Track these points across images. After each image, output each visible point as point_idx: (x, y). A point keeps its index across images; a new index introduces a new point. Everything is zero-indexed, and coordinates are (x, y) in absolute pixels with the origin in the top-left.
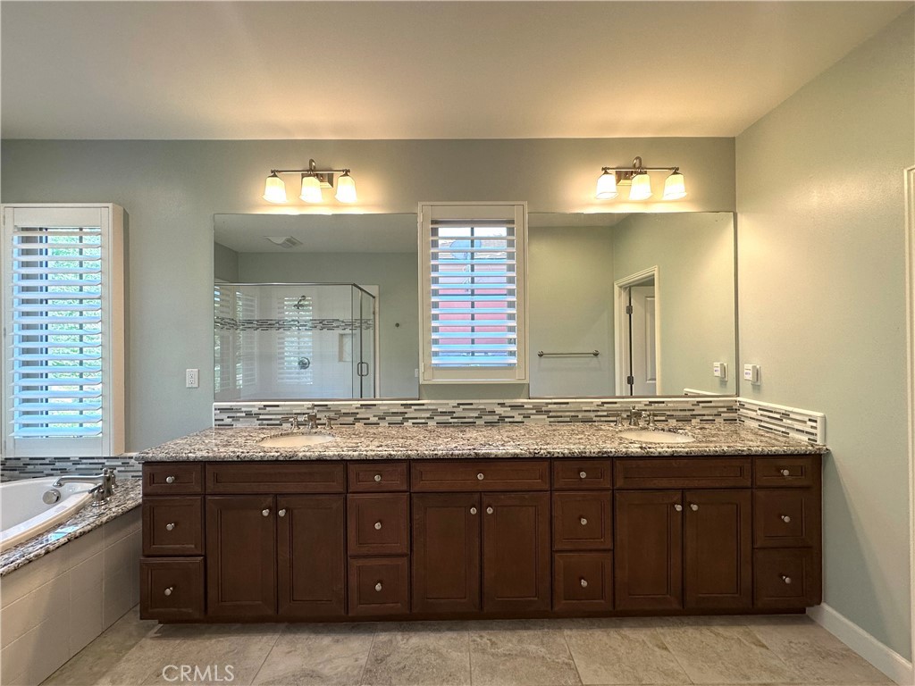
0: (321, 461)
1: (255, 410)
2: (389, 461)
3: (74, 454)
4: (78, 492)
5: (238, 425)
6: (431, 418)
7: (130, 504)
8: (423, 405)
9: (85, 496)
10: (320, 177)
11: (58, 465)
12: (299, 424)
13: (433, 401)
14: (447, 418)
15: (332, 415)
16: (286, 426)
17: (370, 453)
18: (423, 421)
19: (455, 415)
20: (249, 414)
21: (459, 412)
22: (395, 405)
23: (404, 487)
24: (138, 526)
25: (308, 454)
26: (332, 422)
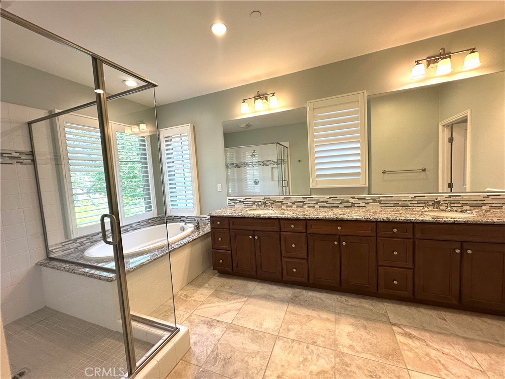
0: (270, 219)
1: (242, 200)
2: (297, 219)
3: (186, 215)
4: (190, 227)
5: (236, 206)
6: (316, 204)
7: (206, 232)
8: (312, 198)
9: (192, 229)
10: (262, 98)
11: (182, 219)
12: (259, 206)
13: (317, 196)
14: (325, 204)
15: (272, 202)
16: (254, 206)
17: (289, 216)
18: (313, 205)
19: (328, 203)
20: (240, 202)
21: (330, 201)
22: (299, 198)
23: (304, 231)
24: (210, 239)
25: (265, 215)
26: (272, 205)
